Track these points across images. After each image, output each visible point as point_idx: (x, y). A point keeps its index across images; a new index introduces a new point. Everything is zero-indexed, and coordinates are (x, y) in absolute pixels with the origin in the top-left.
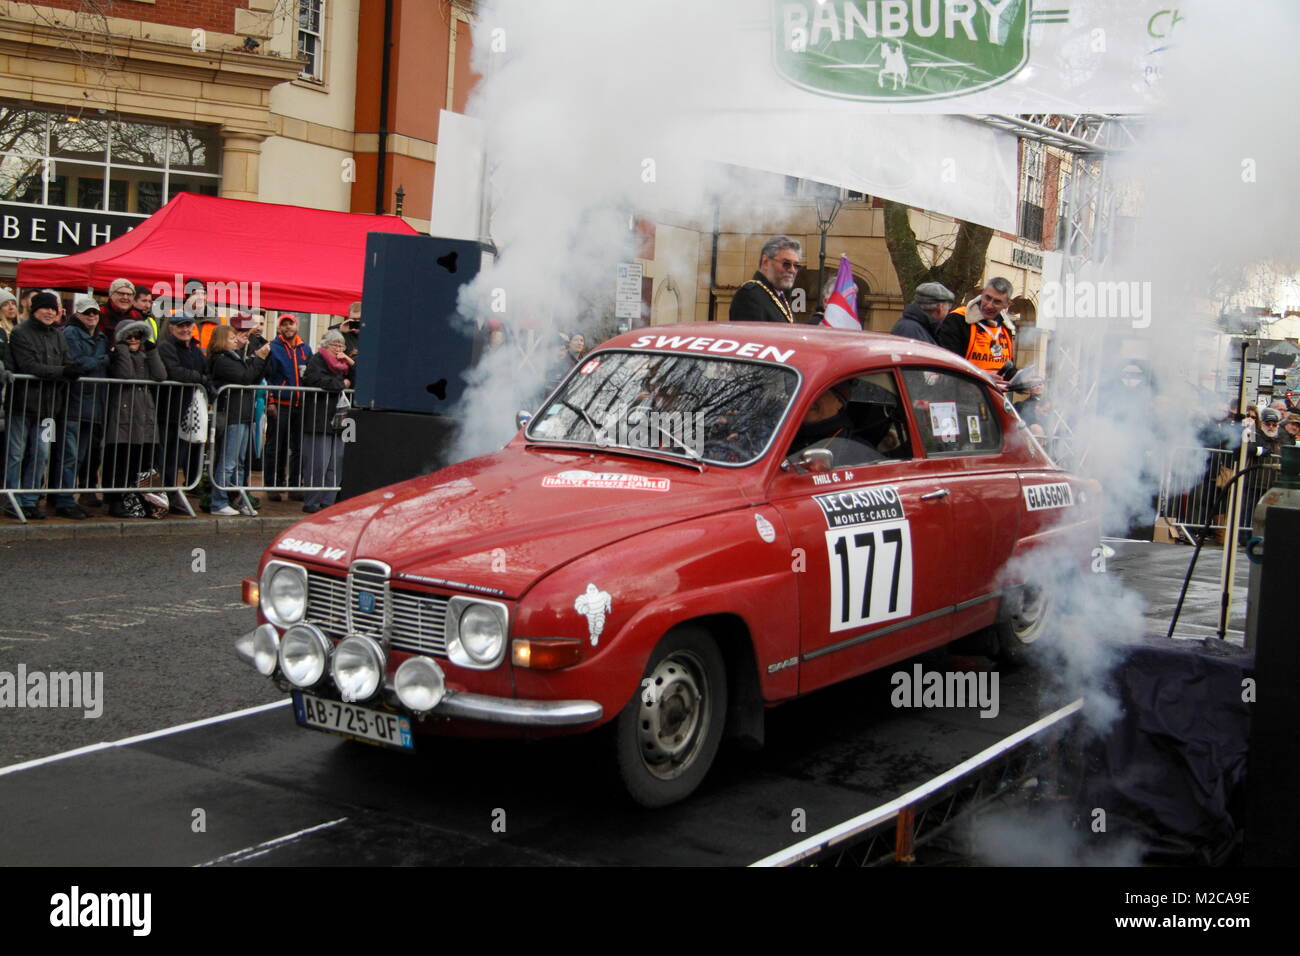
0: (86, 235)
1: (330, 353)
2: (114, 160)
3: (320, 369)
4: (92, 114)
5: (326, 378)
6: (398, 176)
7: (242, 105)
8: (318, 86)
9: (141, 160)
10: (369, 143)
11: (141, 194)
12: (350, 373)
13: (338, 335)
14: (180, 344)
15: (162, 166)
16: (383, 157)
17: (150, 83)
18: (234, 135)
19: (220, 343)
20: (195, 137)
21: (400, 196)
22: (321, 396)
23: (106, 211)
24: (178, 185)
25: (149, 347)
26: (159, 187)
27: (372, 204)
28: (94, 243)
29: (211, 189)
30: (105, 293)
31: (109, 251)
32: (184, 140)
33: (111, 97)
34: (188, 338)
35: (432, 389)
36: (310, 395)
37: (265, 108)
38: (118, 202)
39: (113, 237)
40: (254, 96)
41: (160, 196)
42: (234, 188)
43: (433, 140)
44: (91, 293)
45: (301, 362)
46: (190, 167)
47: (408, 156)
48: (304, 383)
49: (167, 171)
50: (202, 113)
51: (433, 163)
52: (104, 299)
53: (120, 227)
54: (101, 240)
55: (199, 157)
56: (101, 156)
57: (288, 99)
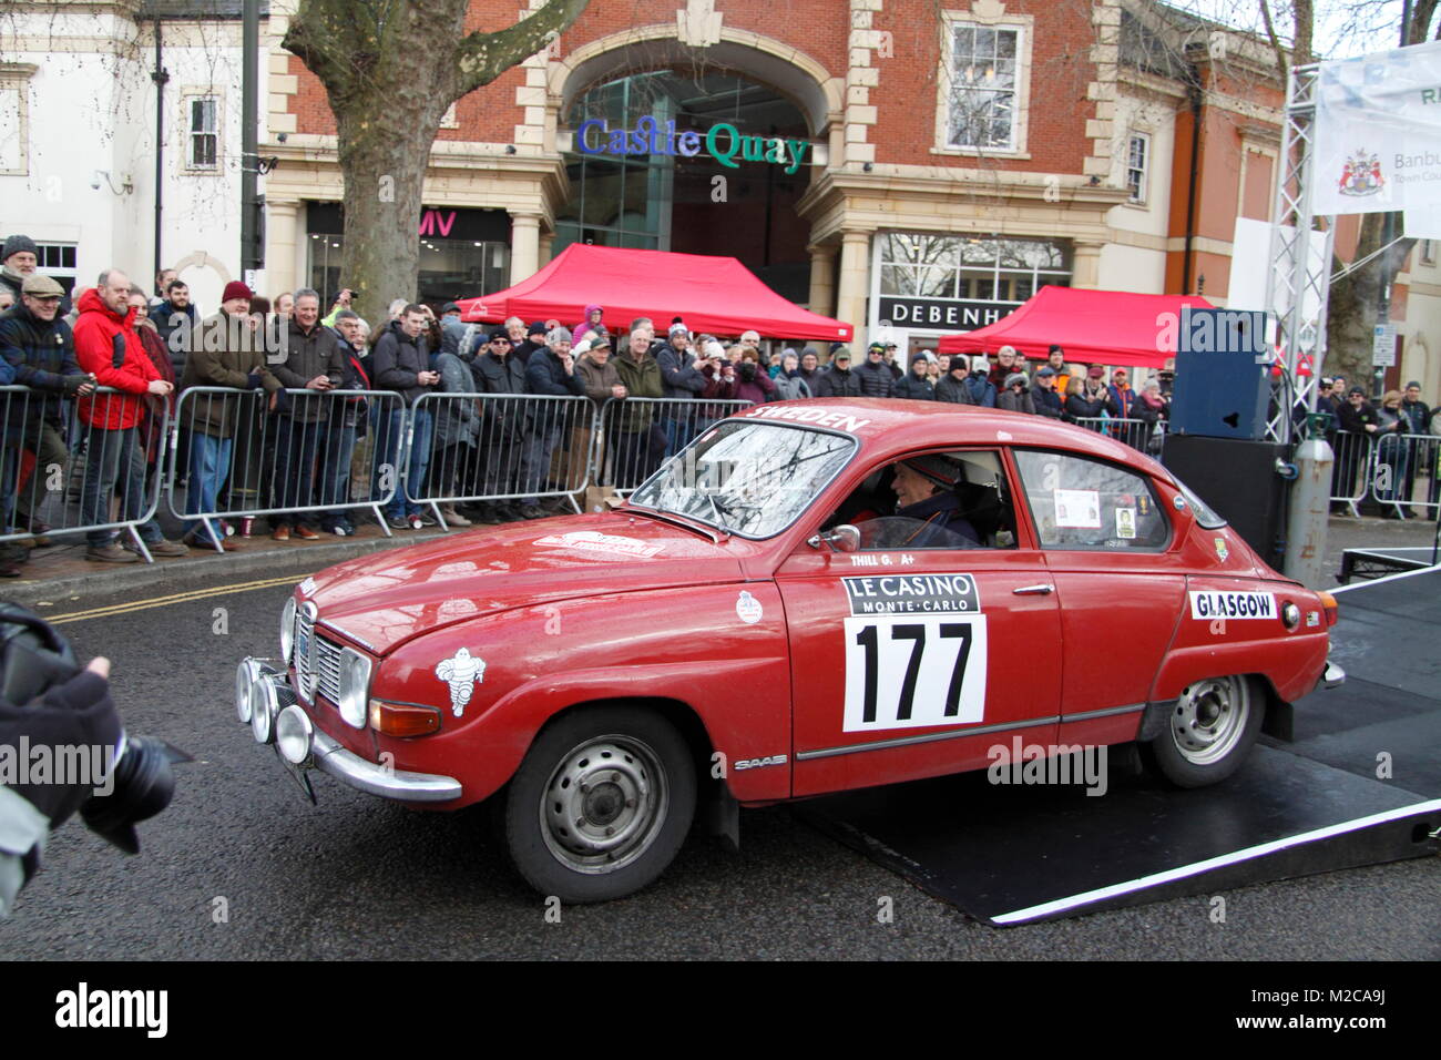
0: (982, 317)
1: (1148, 396)
2: (1001, 266)
3: (1141, 406)
4: (987, 236)
5: (1145, 413)
6: (1200, 267)
7: (1089, 223)
8: (1142, 206)
9: (1017, 265)
10: (1179, 244)
11: (1018, 289)
12: (1165, 409)
13: (1155, 382)
14: (1044, 390)
15: (1032, 268)
16: (1189, 254)
17: (1026, 213)
18: (1082, 245)
19: (1072, 389)
20: (1055, 247)
21: (1201, 281)
22: (1142, 425)
23: (995, 301)
24: (1043, 281)
25: (1025, 391)
26: (1029, 283)
27: (1181, 288)
28: (987, 322)
29: (1065, 283)
30: (995, 356)
31: (997, 327)
32: (1048, 250)
33: (999, 224)
34: (1049, 386)
35: (1227, 420)
36: (1134, 425)
37: (1103, 224)
38: (1003, 295)
39: (1000, 318)
40: (1095, 217)
41: (1030, 289)
42: (1081, 282)
43: (1231, 241)
44: (985, 356)
45: (1128, 402)
46: (1051, 268)
47: (1207, 253)
48: (1130, 416)
49: (1036, 272)
50: (1060, 231)
51: (1229, 258)
52: (995, 361)
53: (1004, 311)
54: (991, 320)
55: (1058, 261)
56: (992, 264)
57: (1120, 217)
